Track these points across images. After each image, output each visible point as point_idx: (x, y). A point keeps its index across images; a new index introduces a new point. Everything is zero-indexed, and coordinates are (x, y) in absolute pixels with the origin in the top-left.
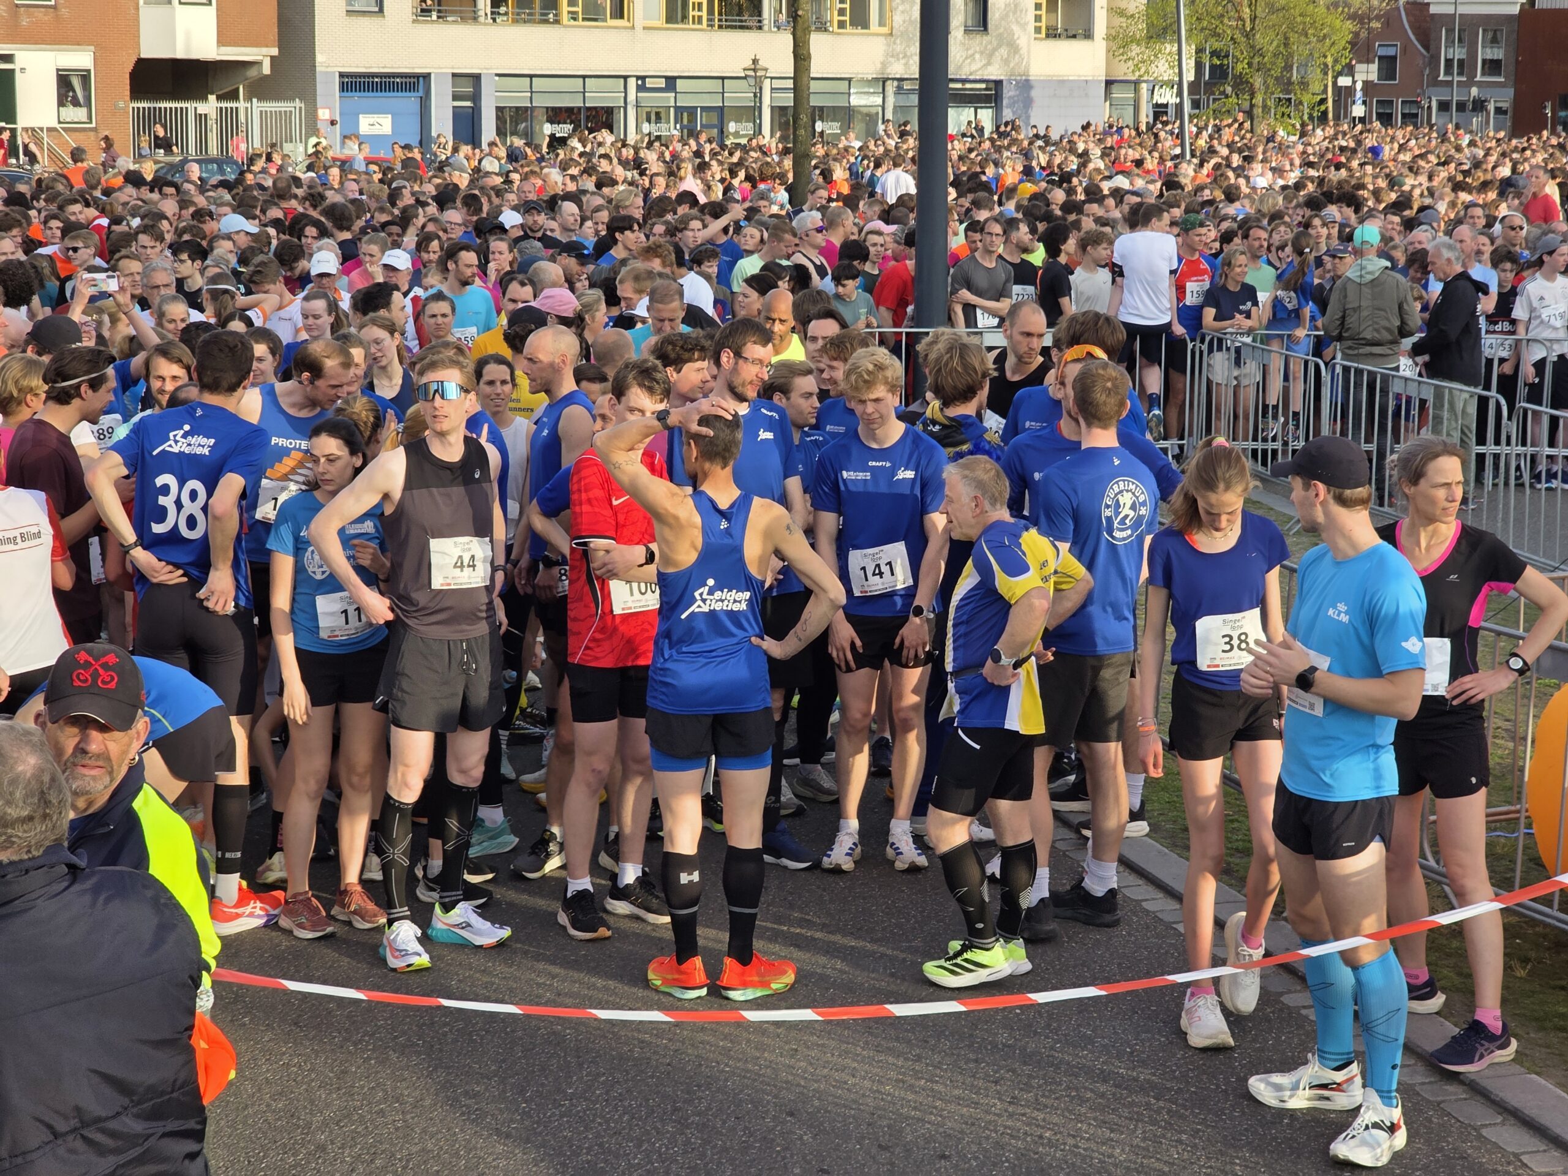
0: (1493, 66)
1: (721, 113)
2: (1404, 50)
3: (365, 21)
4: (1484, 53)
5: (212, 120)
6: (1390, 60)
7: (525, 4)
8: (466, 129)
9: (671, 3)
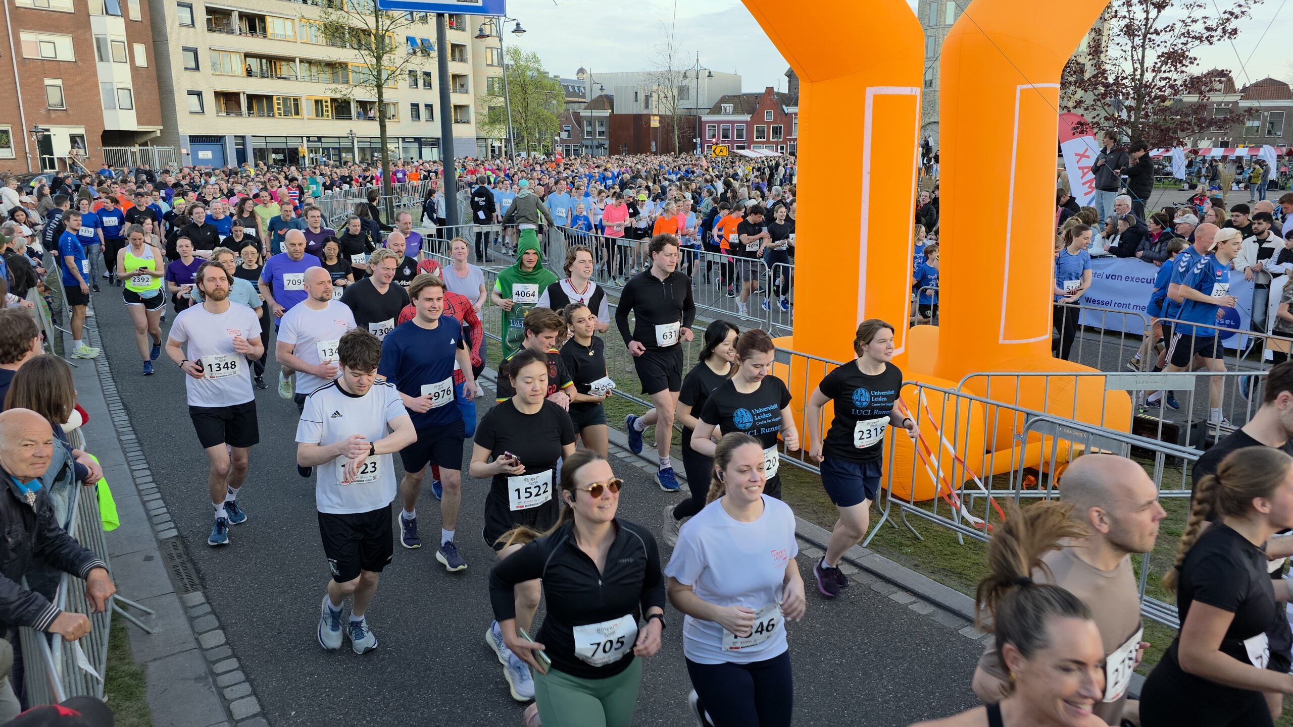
0: (601, 133)
1: (339, 151)
2: (573, 128)
3: (197, 116)
4: (598, 129)
5: (138, 154)
6: (568, 131)
7: (261, 109)
8: (241, 157)
9: (317, 109)
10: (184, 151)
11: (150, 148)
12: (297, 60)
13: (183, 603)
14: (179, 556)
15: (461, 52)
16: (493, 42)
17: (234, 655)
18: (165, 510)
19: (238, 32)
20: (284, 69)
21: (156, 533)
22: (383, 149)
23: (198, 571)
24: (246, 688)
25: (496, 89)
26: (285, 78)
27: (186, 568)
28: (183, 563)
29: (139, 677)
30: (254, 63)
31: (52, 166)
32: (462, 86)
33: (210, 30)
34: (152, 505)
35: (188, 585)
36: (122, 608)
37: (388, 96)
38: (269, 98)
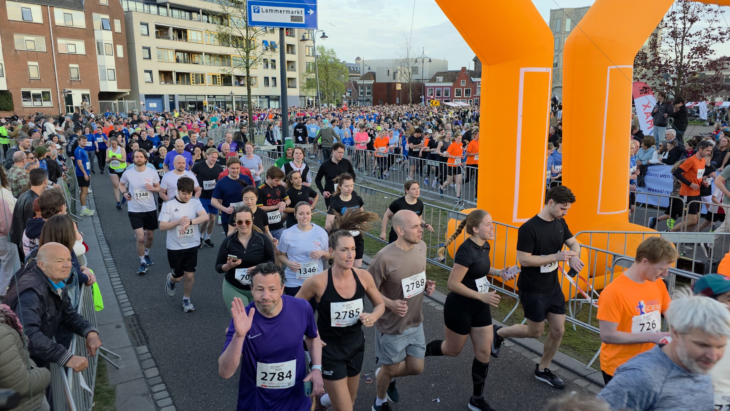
0: (369, 93)
1: (225, 103)
2: (353, 90)
3: (149, 84)
4: (367, 91)
5: (117, 105)
6: (350, 92)
7: (183, 80)
8: (172, 106)
9: (213, 80)
10: (142, 103)
11: (123, 101)
12: (204, 54)
13: (136, 351)
14: (135, 326)
15: (292, 48)
16: (310, 43)
17: (163, 382)
18: (127, 300)
19: (172, 38)
20: (196, 59)
21: (122, 313)
22: (249, 102)
23: (145, 334)
24: (169, 401)
25: (311, 69)
26: (197, 64)
27: (138, 333)
28: (136, 330)
29: (112, 392)
30: (180, 55)
31: (72, 111)
32: (292, 67)
33: (157, 37)
34: (121, 297)
35: (139, 342)
36: (104, 354)
37: (252, 73)
38: (188, 74)
